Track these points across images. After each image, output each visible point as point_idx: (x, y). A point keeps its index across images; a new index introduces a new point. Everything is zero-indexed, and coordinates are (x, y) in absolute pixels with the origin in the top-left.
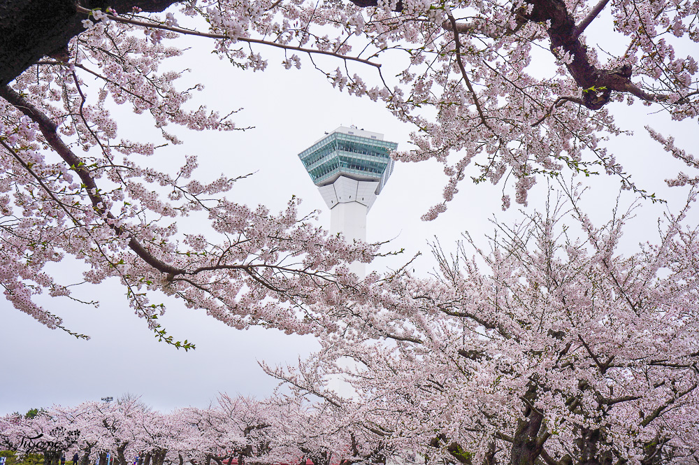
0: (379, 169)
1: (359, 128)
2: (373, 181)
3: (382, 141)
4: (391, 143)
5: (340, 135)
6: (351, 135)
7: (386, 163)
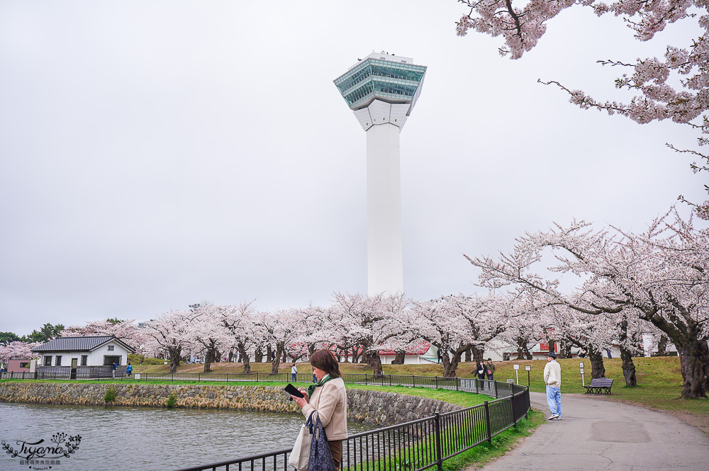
0: (410, 92)
1: (390, 54)
2: (404, 103)
3: (413, 65)
4: (421, 66)
5: (374, 61)
6: (383, 60)
7: (416, 85)
